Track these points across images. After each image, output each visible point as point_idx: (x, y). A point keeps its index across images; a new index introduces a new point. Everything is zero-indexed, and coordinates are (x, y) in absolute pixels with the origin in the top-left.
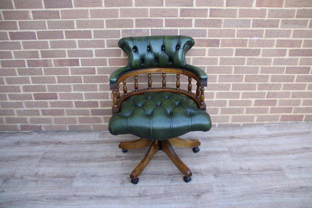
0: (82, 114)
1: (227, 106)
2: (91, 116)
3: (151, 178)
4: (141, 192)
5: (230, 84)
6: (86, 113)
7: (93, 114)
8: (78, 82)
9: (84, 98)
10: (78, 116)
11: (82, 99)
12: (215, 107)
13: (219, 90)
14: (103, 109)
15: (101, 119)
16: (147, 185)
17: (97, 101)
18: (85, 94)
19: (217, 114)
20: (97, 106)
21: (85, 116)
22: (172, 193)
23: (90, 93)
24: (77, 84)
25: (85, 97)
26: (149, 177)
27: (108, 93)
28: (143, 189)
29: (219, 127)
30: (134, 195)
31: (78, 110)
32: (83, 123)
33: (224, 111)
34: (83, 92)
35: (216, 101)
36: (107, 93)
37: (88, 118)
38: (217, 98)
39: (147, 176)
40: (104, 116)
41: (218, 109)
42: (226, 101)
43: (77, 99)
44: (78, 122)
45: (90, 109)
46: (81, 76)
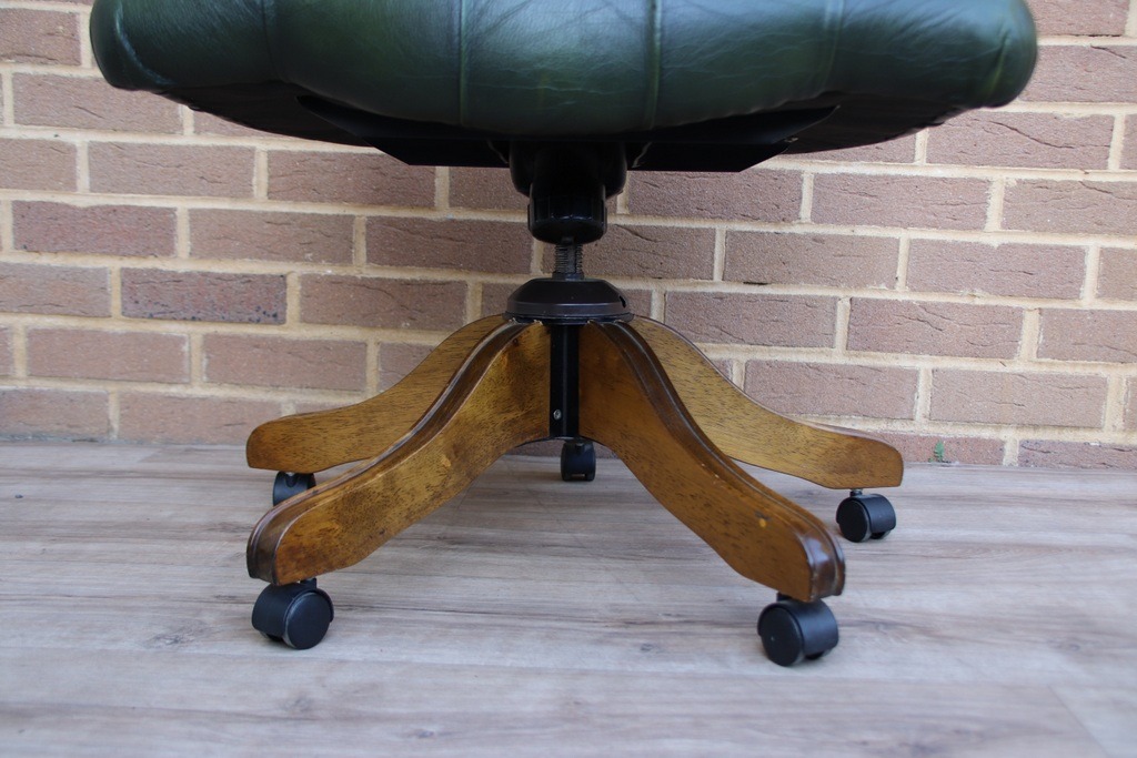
0: (53, 308)
1: (1089, 299)
2: (117, 326)
3: (452, 626)
4: (319, 695)
5: (1112, 119)
6: (80, 296)
7: (131, 306)
8: (51, 60)
9: (84, 179)
10: (30, 321)
11: (71, 186)
12: (993, 302)
13: (1025, 161)
14: (205, 275)
15: (185, 348)
16: (404, 657)
17: (172, 211)
18: (94, 150)
19: (1010, 357)
20: (167, 250)
21: (72, 323)
22: (635, 717)
23: (131, 147)
24: (42, 70)
25: (92, 173)
26: (442, 624)
27: (251, 151)
28: (344, 678)
29: (1025, 461)
30: (241, 708)
31: (30, 268)
32: (52, 376)
33: (1065, 337)
34: (79, 139)
35: (1004, 248)
36: (241, 150)
37: (98, 337)
38: (1006, 225)
39: (419, 616)
40: (211, 329)
41: (1015, 317)
42: (1079, 253)
43: (30, 186)
44: (20, 370)
45: (113, 265)
46: (72, 16)
